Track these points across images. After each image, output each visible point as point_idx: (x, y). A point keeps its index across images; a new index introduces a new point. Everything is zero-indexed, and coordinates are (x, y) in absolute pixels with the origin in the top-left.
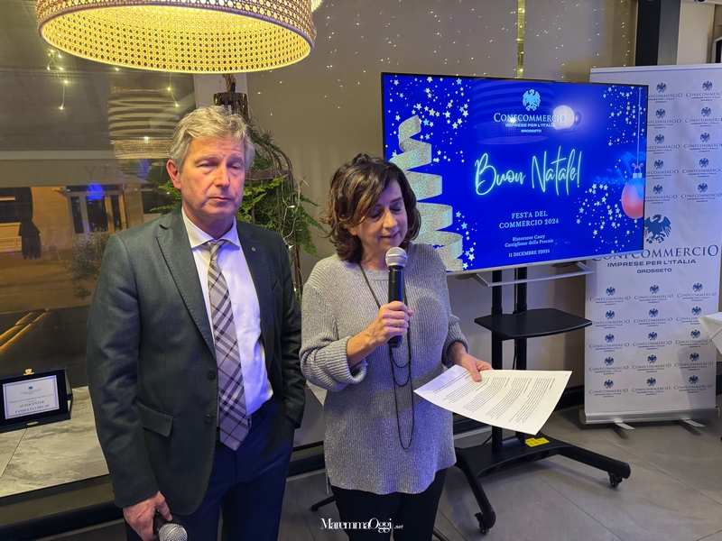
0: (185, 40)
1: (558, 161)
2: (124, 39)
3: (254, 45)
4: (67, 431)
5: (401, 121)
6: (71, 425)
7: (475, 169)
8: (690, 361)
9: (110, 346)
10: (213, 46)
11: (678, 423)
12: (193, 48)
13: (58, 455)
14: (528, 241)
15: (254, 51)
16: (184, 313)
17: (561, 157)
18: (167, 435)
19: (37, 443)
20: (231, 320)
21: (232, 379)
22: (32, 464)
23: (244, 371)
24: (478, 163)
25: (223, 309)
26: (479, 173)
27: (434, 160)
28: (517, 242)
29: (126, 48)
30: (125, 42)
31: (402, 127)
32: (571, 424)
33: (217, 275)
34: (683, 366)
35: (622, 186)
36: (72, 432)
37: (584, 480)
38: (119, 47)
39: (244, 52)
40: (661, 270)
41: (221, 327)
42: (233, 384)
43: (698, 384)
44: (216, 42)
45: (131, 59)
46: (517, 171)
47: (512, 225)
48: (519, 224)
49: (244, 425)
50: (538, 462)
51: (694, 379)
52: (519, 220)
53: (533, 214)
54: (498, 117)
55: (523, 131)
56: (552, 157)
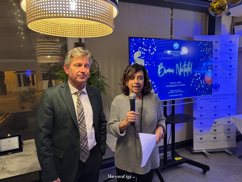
0: (70, 27)
1: (185, 65)
2: (51, 26)
3: (92, 29)
4: (22, 156)
5: (135, 52)
6: (23, 154)
7: (158, 68)
8: (227, 131)
9: (43, 127)
10: (79, 29)
11: (224, 152)
12: (73, 29)
13: (20, 164)
14: (175, 91)
15: (92, 31)
16: (69, 116)
17: (186, 64)
18: (62, 158)
19: (12, 160)
20: (84, 118)
21: (84, 138)
22: (11, 168)
23: (88, 136)
24: (159, 66)
25: (81, 114)
26: (159, 69)
27: (145, 65)
28: (172, 92)
29: (51, 29)
30: (51, 27)
31: (135, 54)
32: (189, 153)
33: (80, 103)
34: (225, 133)
35: (205, 74)
36: (24, 156)
37: (194, 171)
38: (49, 29)
39: (89, 31)
40: (217, 101)
41: (81, 120)
42: (85, 140)
43: (230, 139)
44: (80, 28)
45: (53, 33)
46: (171, 69)
47: (170, 86)
48: (172, 86)
49: (88, 154)
50: (179, 165)
51: (229, 137)
52: (172, 85)
53: (177, 83)
54: (166, 51)
55: (173, 56)
56: (183, 64)
